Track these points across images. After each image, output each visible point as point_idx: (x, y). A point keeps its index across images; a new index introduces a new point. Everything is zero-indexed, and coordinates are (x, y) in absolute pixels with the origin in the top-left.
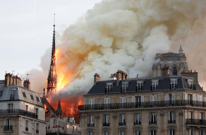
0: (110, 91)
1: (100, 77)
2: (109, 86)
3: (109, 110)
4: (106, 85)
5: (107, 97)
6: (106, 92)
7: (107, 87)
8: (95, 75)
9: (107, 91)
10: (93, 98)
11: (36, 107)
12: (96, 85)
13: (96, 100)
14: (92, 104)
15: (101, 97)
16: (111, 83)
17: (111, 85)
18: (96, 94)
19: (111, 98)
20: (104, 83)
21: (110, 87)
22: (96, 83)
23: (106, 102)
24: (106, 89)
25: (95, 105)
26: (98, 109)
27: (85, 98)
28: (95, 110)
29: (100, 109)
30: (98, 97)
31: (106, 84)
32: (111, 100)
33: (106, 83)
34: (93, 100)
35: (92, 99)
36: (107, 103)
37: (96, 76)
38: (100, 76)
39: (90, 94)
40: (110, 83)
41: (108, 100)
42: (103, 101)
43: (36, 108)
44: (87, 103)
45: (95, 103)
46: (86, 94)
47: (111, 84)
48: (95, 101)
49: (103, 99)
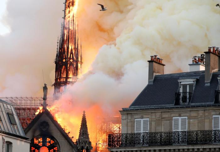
0: (188, 101)
1: (164, 65)
2: (185, 87)
3: (185, 148)
4: (177, 85)
5: (180, 116)
6: (177, 103)
7: (181, 90)
8: (150, 60)
9: (181, 101)
10: (145, 116)
11: (7, 139)
12: (152, 83)
13: (153, 123)
14: (142, 131)
15: (166, 115)
16: (192, 80)
17: (191, 86)
18: (153, 107)
19: (189, 118)
20: (173, 80)
21: (188, 91)
22: (153, 80)
23: (178, 128)
24: (179, 94)
25: (151, 133)
26: (159, 146)
27: (124, 117)
28: (149, 146)
29: (161, 145)
30: (158, 114)
31: (179, 81)
32: (189, 123)
33: (179, 79)
34: (145, 122)
35: (142, 120)
36: (180, 130)
37: (154, 61)
38: (163, 62)
39: (137, 107)
40: (188, 80)
41: (183, 122)
42: (171, 125)
43: (7, 142)
44: (129, 128)
45: (150, 128)
46: (127, 106)
47: (190, 81)
48: (151, 124)
49: (170, 119)
